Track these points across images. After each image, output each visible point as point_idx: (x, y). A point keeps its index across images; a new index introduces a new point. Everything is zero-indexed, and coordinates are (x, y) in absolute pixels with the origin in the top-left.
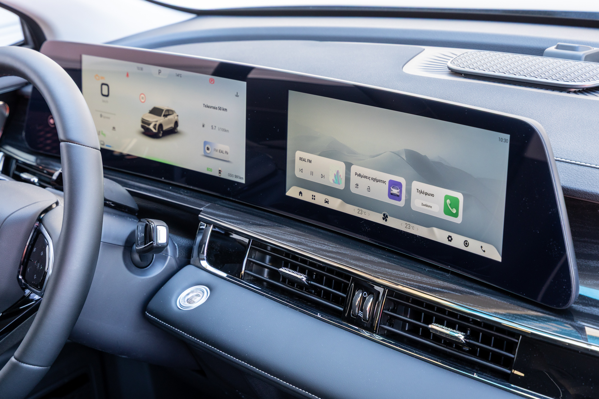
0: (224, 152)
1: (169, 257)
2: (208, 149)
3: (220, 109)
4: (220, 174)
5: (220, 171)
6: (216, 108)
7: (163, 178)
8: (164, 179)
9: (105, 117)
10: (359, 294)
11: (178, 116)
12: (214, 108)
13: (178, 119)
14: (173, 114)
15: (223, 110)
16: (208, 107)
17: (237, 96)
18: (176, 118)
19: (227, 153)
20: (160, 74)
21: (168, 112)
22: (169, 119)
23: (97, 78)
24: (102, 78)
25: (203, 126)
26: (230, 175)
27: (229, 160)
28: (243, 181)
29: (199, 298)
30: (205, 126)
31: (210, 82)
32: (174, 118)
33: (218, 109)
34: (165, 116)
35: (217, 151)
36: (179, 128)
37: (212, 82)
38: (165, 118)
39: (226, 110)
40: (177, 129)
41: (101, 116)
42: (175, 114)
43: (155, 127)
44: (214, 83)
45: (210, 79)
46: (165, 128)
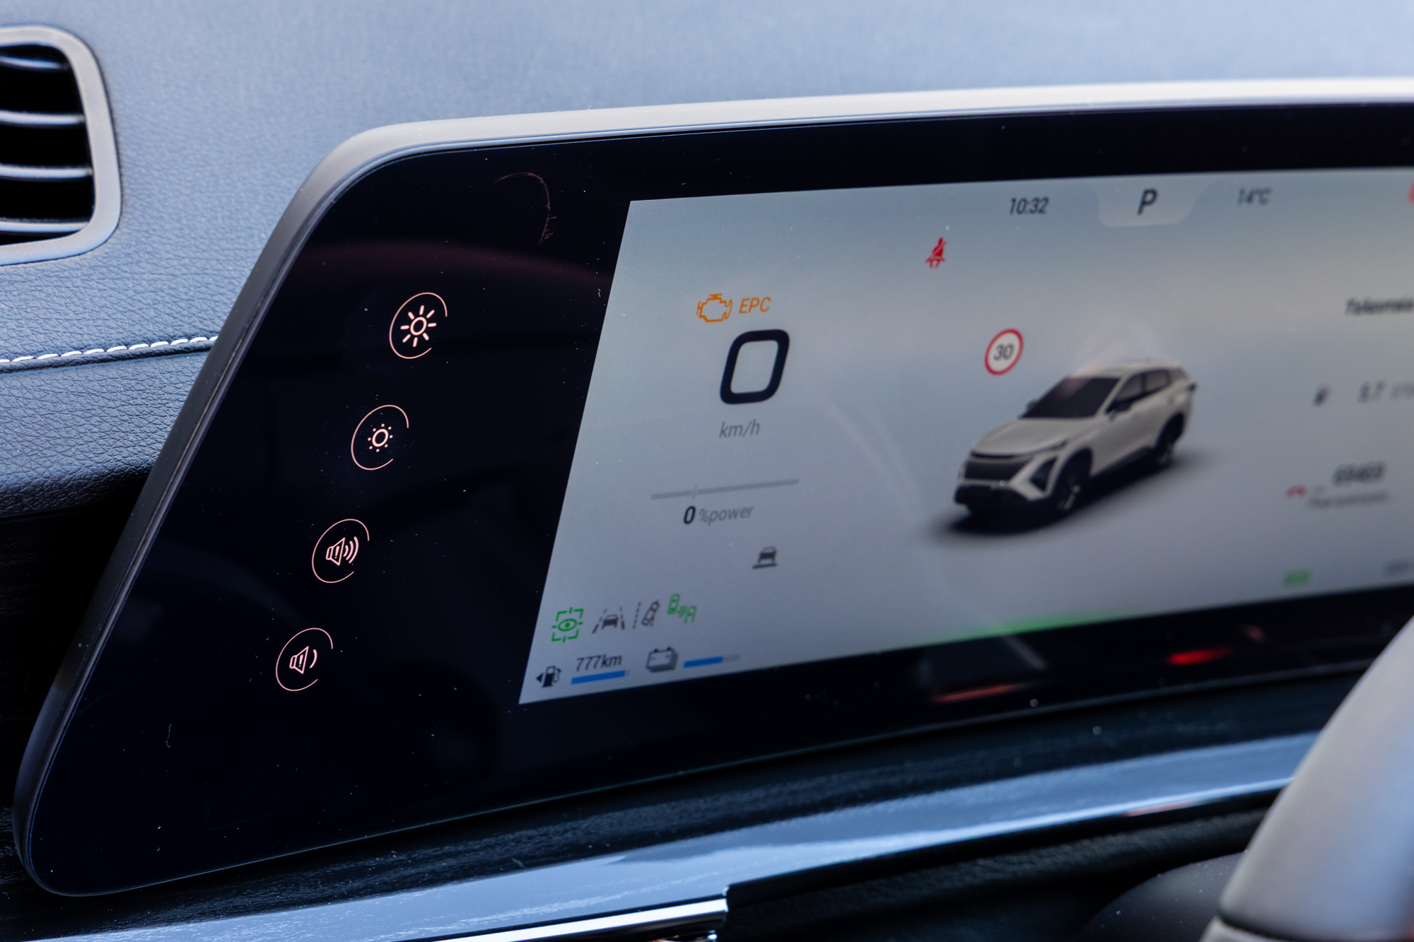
7: (1033, 702)
8: (1040, 704)
9: (711, 518)
11: (1190, 388)
12: (1400, 307)
13: (1188, 404)
14: (1169, 383)
16: (1370, 308)
18: (1181, 399)
20: (1147, 209)
21: (1143, 383)
22: (1136, 417)
24: (751, 303)
25: (1320, 398)
30: (1330, 396)
32: (1171, 402)
34: (1120, 405)
36: (1184, 444)
38: (1112, 418)
40: (1170, 452)
41: (690, 515)
42: (1179, 385)
43: (1038, 481)
46: (1100, 464)
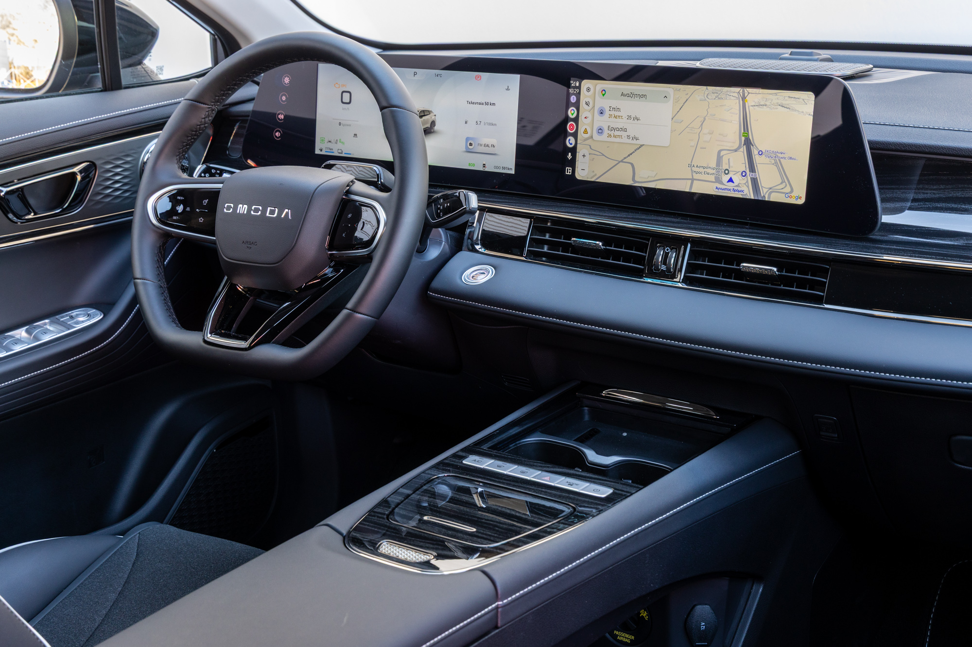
0: (490, 146)
1: (444, 243)
2: (471, 144)
3: (487, 104)
4: (484, 168)
5: (484, 164)
6: (483, 104)
9: (344, 125)
10: (660, 251)
11: (435, 115)
12: (480, 104)
13: (435, 119)
14: (429, 114)
15: (490, 104)
16: (472, 103)
17: (508, 89)
18: (433, 117)
19: (494, 146)
20: (416, 76)
21: (424, 113)
22: (424, 120)
23: (337, 86)
24: (343, 85)
25: (466, 123)
26: (496, 167)
27: (496, 153)
28: (513, 172)
29: (483, 276)
30: (468, 123)
31: (476, 79)
32: (431, 118)
33: (484, 104)
35: (481, 145)
36: (436, 128)
37: (479, 79)
39: (494, 104)
40: (433, 129)
41: (340, 124)
42: (431, 114)
44: (480, 79)
45: (476, 76)
